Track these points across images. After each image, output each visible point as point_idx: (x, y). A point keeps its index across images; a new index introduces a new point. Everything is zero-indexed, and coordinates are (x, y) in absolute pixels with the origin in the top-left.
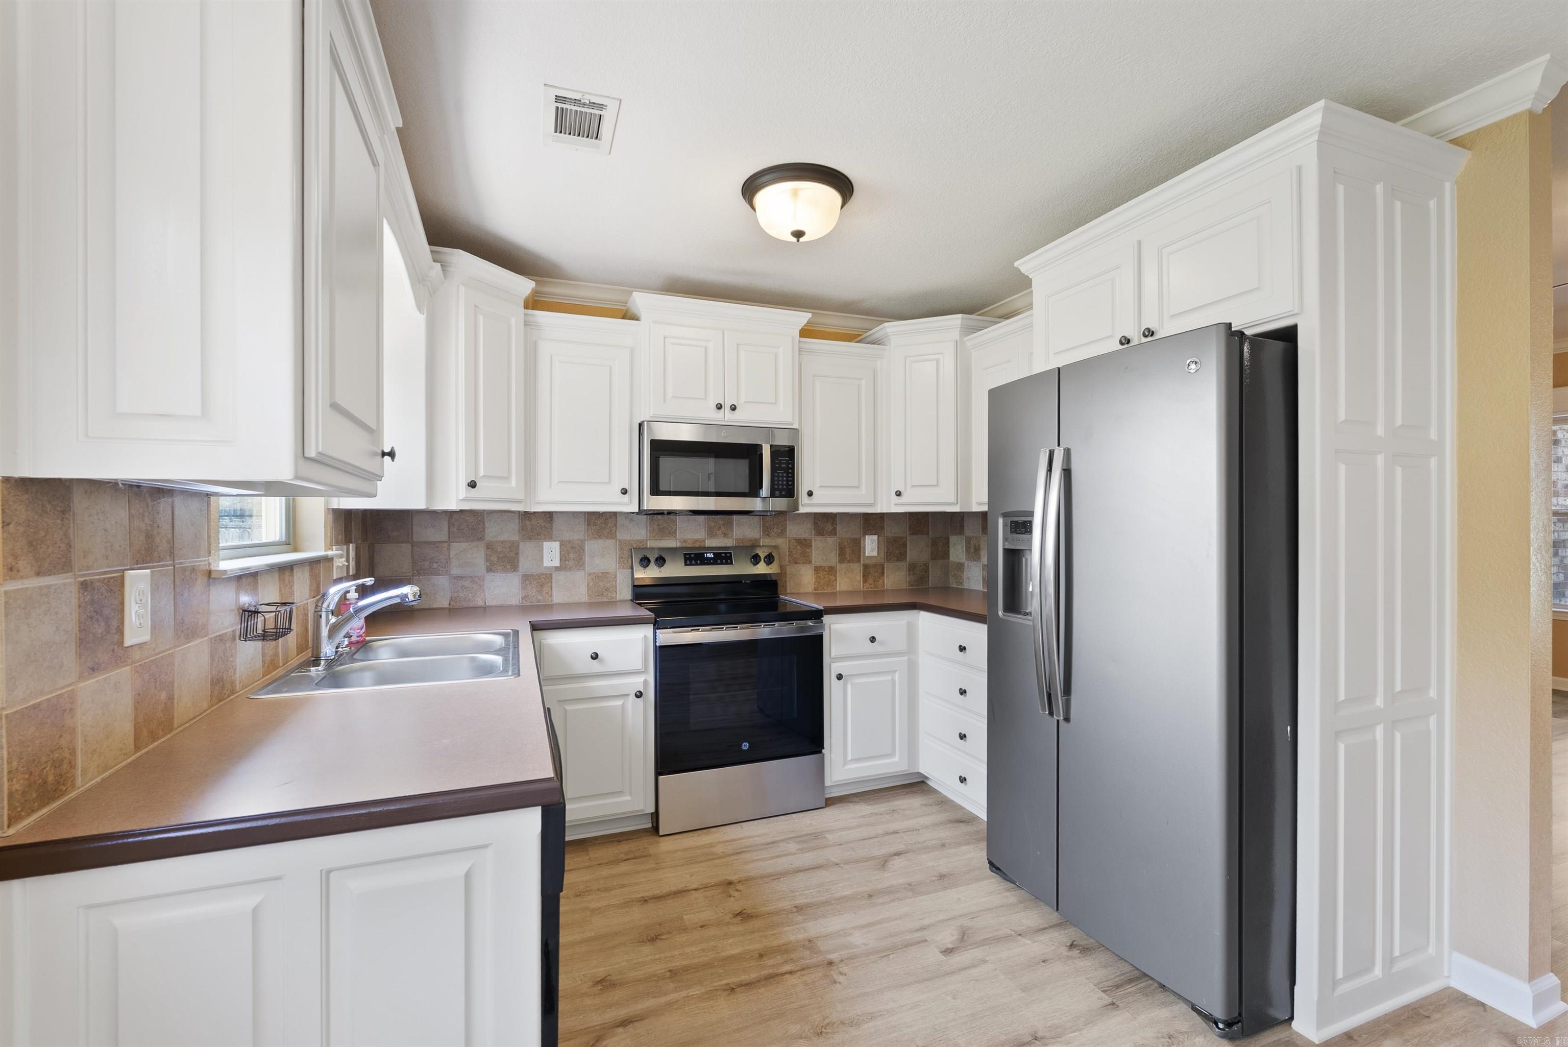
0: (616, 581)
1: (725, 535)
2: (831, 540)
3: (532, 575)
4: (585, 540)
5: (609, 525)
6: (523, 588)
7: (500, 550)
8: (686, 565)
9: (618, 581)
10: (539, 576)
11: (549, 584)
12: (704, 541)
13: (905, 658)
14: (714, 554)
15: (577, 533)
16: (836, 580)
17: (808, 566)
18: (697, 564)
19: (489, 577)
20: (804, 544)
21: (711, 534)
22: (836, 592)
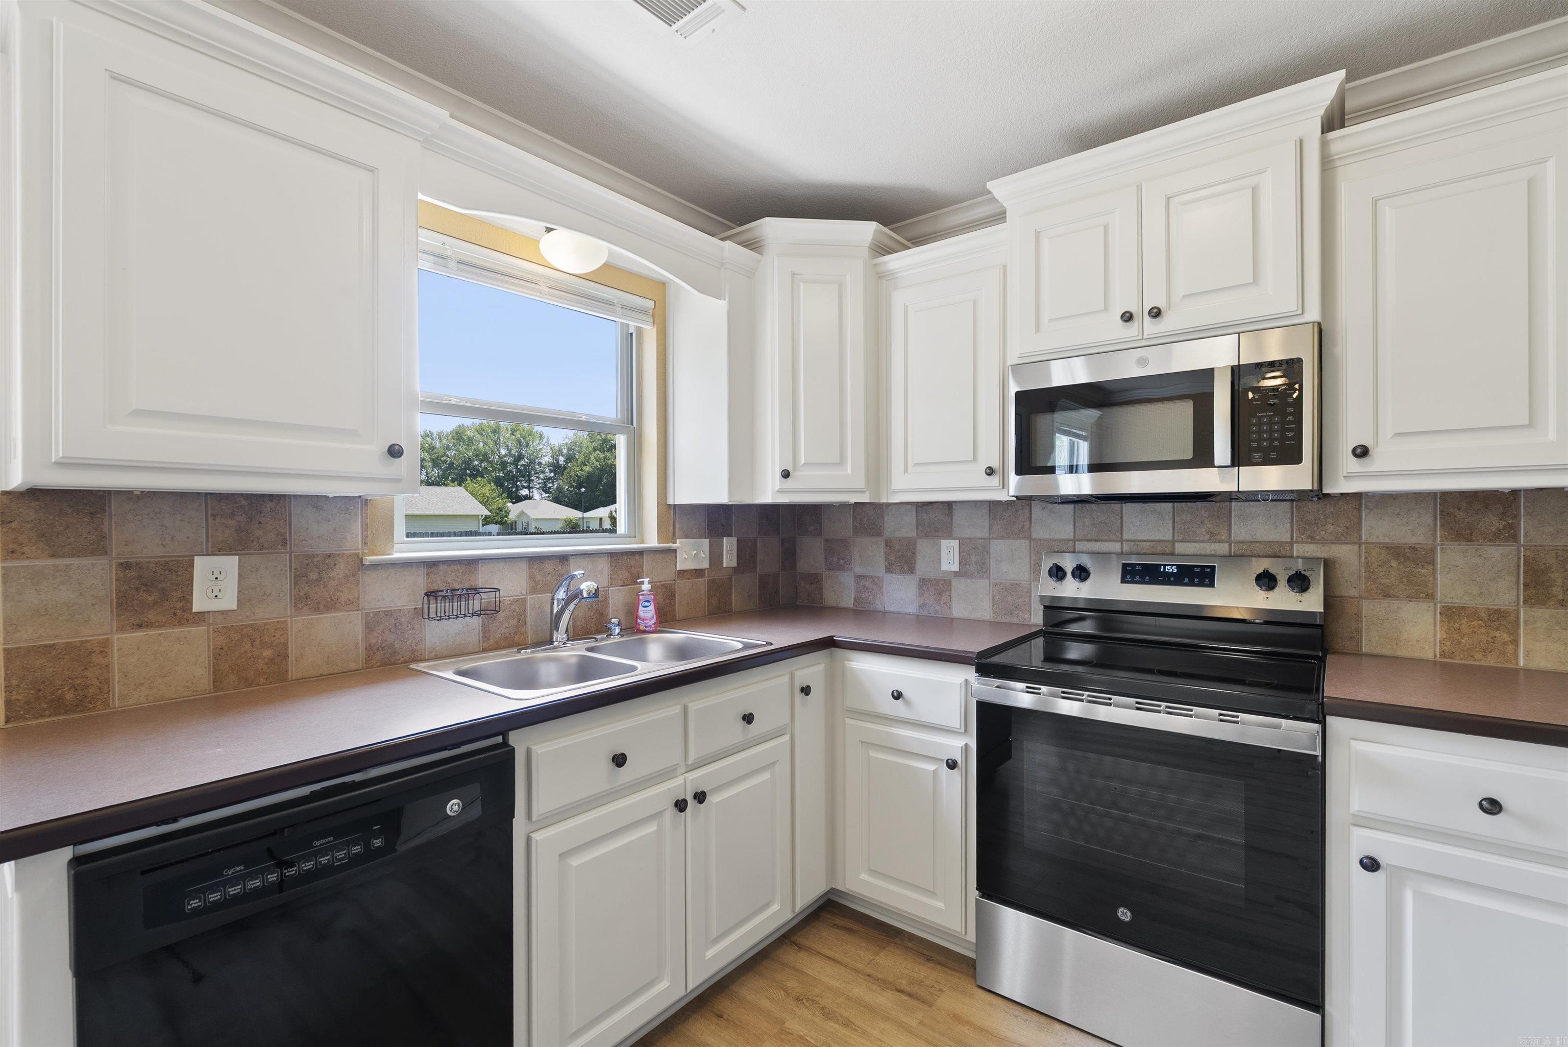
0: (1030, 597)
1: (1213, 537)
2: (1496, 553)
3: (930, 580)
4: (990, 538)
5: (1020, 518)
6: (921, 595)
7: (897, 547)
9: (1033, 597)
10: (937, 581)
11: (948, 593)
12: (1170, 542)
14: (1180, 566)
15: (979, 527)
16: (1515, 641)
17: (1424, 606)
18: (1143, 581)
19: (888, 578)
20: (1413, 557)
21: (1186, 535)
22: (1516, 671)
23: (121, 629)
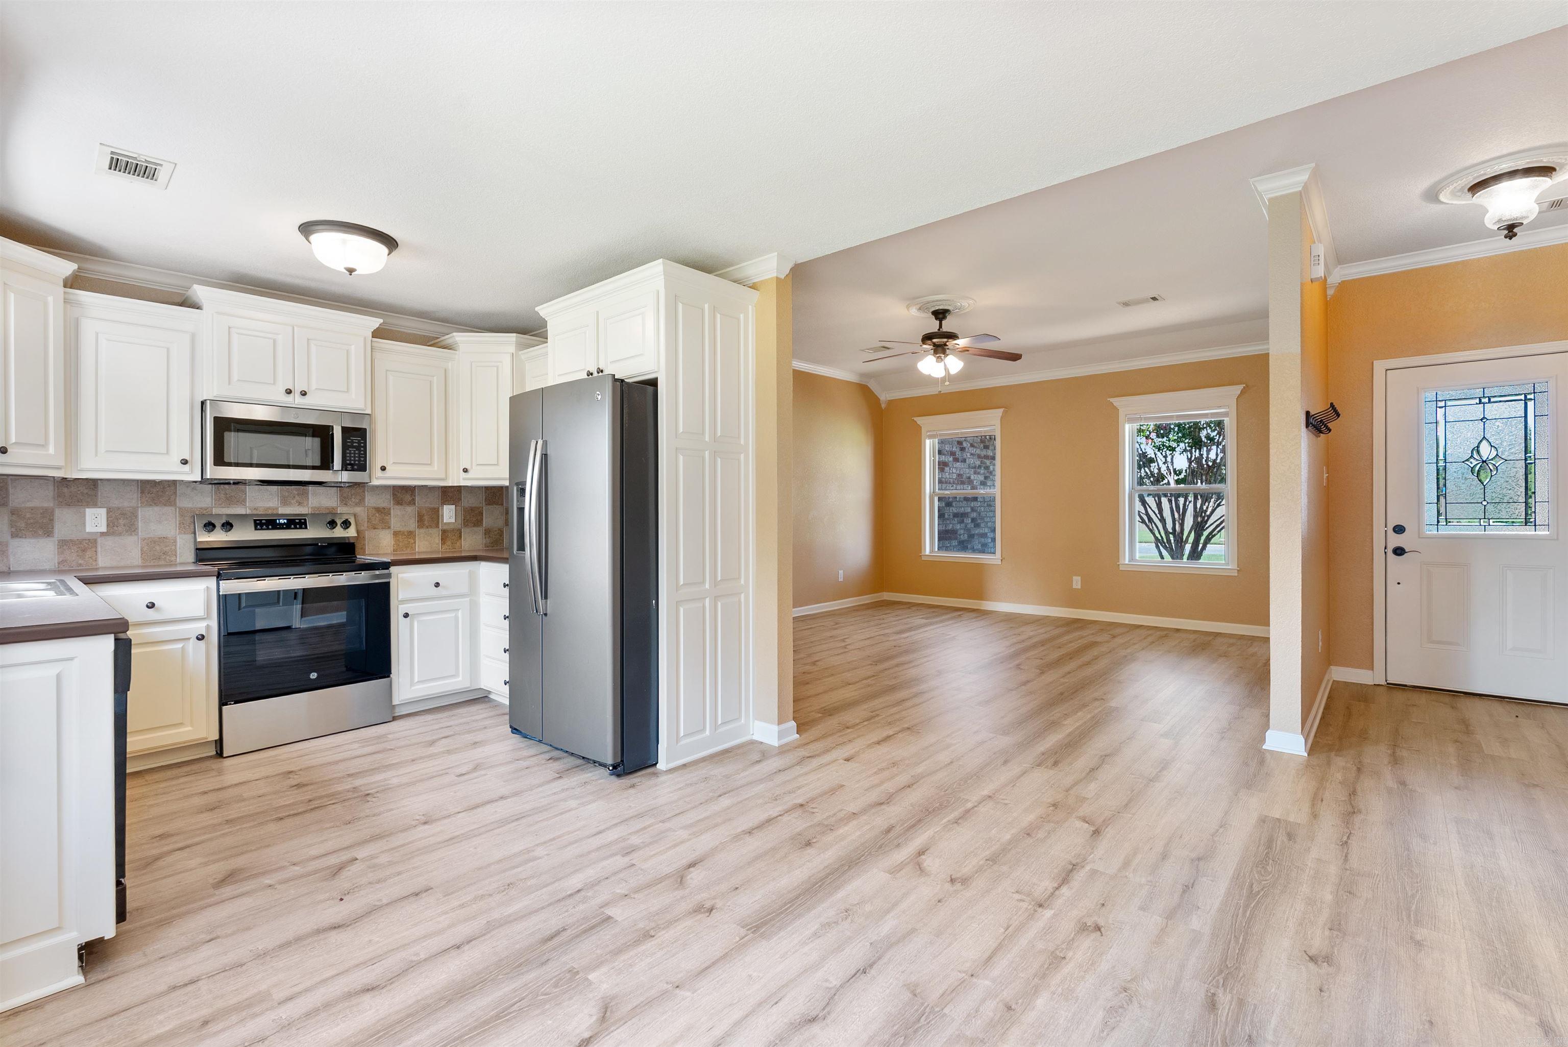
1: (300, 504)
2: (409, 509)
3: (72, 541)
4: (138, 507)
5: (167, 493)
6: (60, 551)
7: (28, 515)
8: (256, 529)
10: (81, 542)
11: (94, 549)
12: (277, 509)
13: (468, 599)
14: (287, 519)
17: (387, 531)
18: (268, 529)
19: (15, 543)
20: (383, 512)
21: (285, 502)
22: (415, 553)
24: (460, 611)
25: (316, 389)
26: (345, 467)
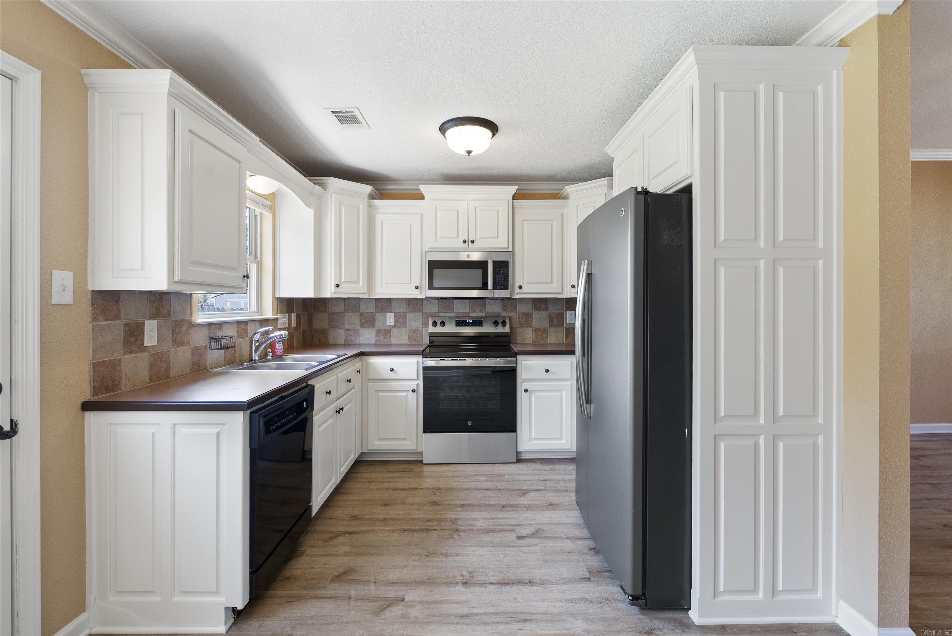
0: (422, 334)
1: (481, 310)
2: (544, 314)
3: (381, 329)
4: (407, 312)
5: (419, 305)
6: (377, 336)
7: (366, 316)
8: (456, 326)
9: (423, 334)
10: (385, 330)
11: (389, 334)
12: (469, 313)
14: (472, 320)
15: (402, 309)
16: (548, 337)
17: (530, 328)
18: (462, 326)
19: (362, 330)
20: (528, 316)
21: (473, 310)
22: (548, 344)
23: (124, 354)
24: (564, 392)
25: (480, 238)
26: (494, 288)
